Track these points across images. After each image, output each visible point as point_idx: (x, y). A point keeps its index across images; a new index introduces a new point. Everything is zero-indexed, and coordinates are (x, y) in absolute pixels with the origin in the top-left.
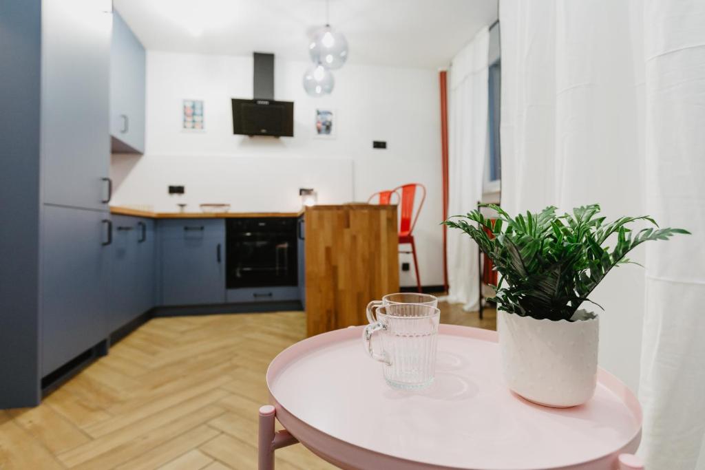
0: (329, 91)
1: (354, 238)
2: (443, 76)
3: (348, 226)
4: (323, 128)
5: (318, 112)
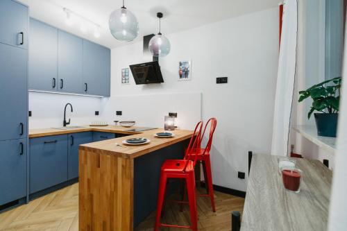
2: (281, 7)
3: (99, 167)
4: (184, 74)
5: (181, 64)
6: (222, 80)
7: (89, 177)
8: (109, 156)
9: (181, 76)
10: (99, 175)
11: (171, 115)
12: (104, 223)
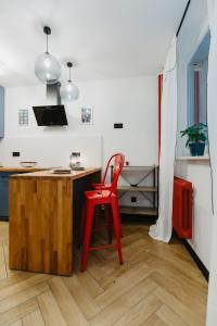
0: (76, 98)
1: (39, 200)
2: (160, 77)
3: (36, 191)
4: (86, 119)
5: (83, 110)
6: (118, 126)
7: (23, 203)
8: (48, 181)
9: (83, 121)
10: (35, 199)
11: (74, 154)
12: (43, 241)
